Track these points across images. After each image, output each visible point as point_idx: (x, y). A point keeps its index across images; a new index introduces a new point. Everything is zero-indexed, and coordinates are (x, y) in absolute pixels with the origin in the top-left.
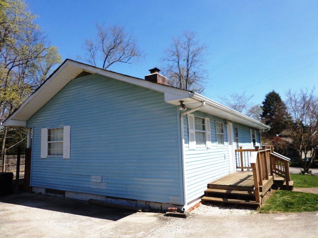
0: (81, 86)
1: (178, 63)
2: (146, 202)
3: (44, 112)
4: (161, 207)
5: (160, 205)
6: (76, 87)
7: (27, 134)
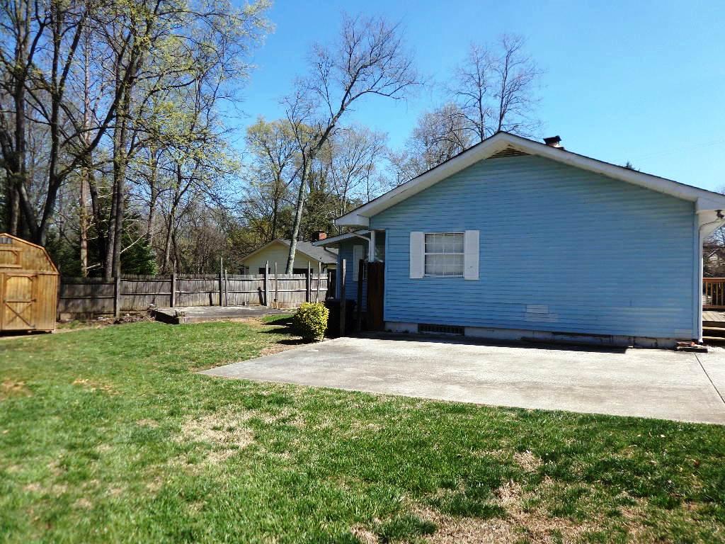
0: (505, 171)
1: (480, 100)
2: (630, 337)
3: (410, 207)
4: (656, 343)
5: (655, 341)
6: (492, 172)
7: (368, 239)
